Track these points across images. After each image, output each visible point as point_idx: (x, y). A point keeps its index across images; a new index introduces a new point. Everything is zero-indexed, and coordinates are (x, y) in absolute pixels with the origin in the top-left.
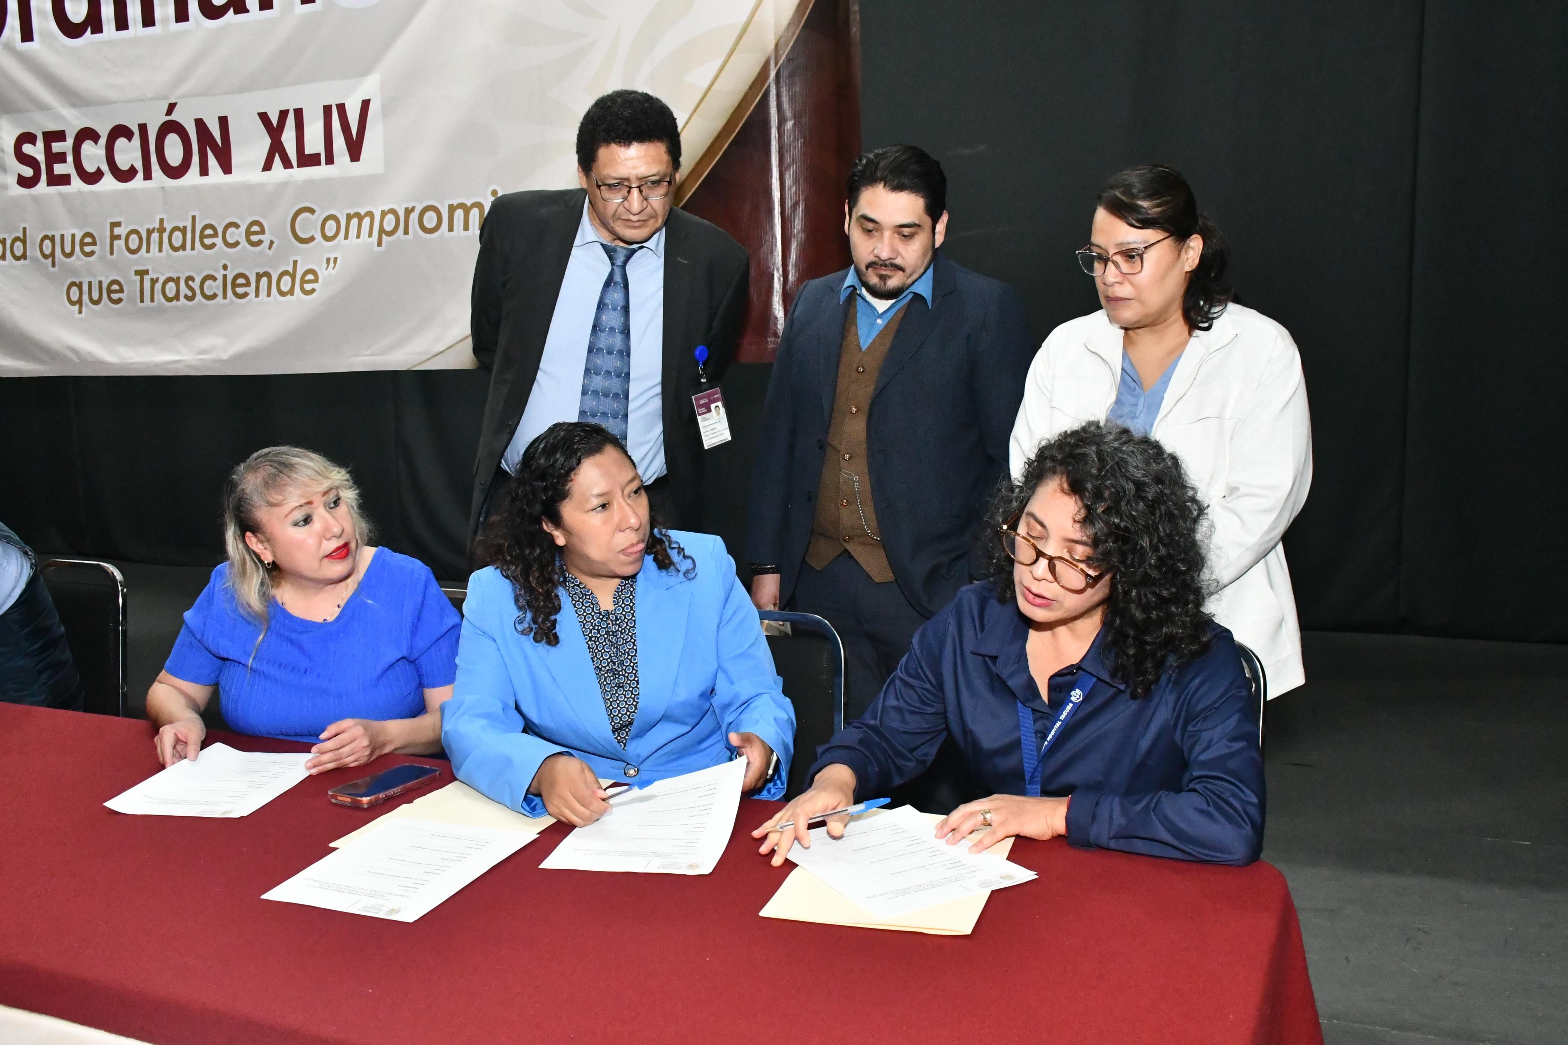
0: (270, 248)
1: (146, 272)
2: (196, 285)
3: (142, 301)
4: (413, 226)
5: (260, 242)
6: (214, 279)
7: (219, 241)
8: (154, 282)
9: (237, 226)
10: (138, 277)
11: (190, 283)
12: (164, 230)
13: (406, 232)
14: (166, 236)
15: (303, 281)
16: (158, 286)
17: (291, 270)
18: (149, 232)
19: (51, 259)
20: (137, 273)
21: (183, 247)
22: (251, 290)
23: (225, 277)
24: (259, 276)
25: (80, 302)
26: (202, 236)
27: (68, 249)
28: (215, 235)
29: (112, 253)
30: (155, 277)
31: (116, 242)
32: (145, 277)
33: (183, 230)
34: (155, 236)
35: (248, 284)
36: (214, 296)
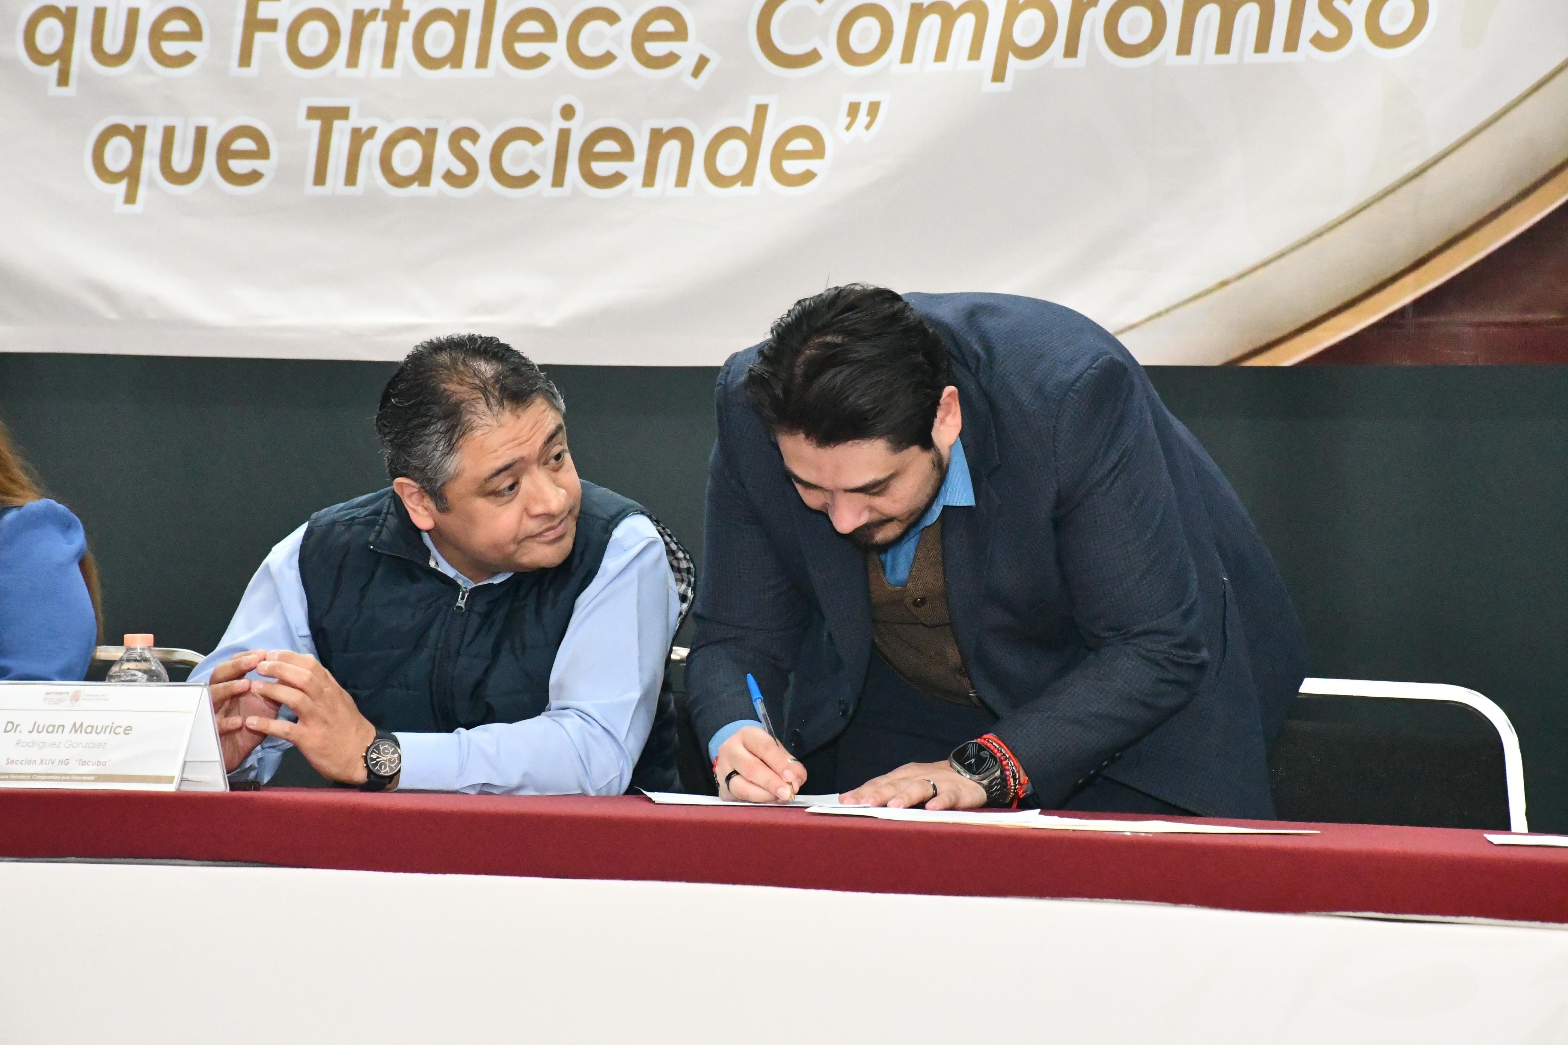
0: (696, 73)
1: (343, 113)
2: (481, 152)
3: (320, 178)
4: (1092, 39)
5: (671, 59)
6: (533, 137)
7: (557, 50)
8: (359, 137)
9: (611, 17)
10: (316, 125)
11: (466, 144)
12: (405, 16)
13: (1071, 50)
14: (406, 31)
15: (780, 153)
16: (372, 149)
17: (748, 127)
18: (361, 19)
19: (56, 65)
20: (313, 112)
21: (455, 58)
22: (635, 169)
23: (564, 136)
24: (658, 138)
25: (132, 174)
26: (511, 36)
27: (113, 44)
28: (550, 34)
29: (245, 59)
30: (365, 126)
31: (260, 37)
32: (338, 124)
33: (460, 21)
34: (376, 30)
35: (627, 153)
36: (531, 178)
